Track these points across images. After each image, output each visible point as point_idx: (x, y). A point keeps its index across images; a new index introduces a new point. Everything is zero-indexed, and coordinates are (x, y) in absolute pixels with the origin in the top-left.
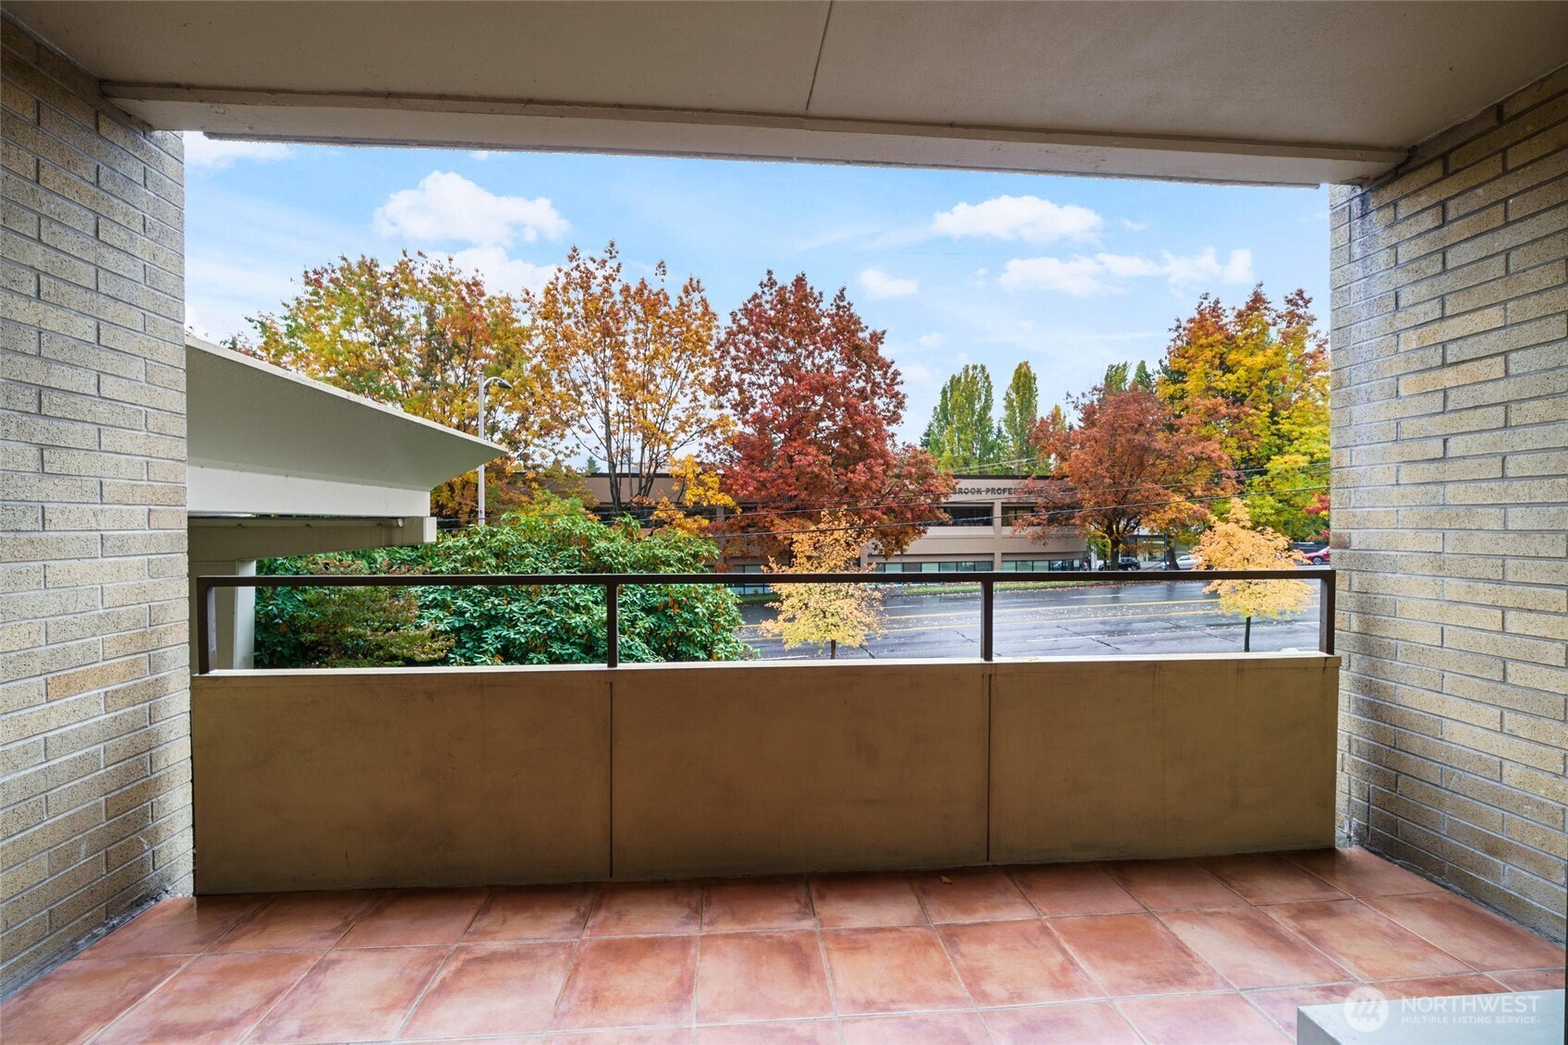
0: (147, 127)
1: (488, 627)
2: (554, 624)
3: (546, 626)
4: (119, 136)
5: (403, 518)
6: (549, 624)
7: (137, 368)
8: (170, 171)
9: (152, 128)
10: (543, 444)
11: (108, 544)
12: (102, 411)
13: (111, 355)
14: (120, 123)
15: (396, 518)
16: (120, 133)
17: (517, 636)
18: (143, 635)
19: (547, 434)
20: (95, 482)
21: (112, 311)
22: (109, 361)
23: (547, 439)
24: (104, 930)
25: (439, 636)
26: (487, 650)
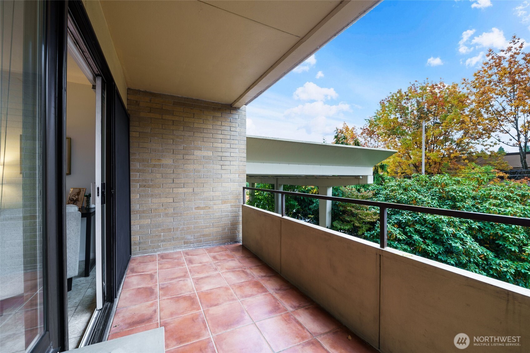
0: (239, 108)
1: (394, 214)
2: (418, 217)
3: (414, 218)
4: (234, 112)
5: (362, 176)
6: (417, 217)
7: (237, 150)
8: (243, 114)
9: (240, 108)
10: (478, 142)
11: (231, 180)
12: (231, 159)
13: (232, 149)
14: (234, 110)
15: (359, 176)
16: (234, 111)
17: (402, 219)
18: (237, 196)
19: (480, 137)
20: (230, 170)
21: (232, 142)
22: (232, 150)
23: (480, 140)
24: (230, 244)
25: (377, 214)
26: (391, 222)
